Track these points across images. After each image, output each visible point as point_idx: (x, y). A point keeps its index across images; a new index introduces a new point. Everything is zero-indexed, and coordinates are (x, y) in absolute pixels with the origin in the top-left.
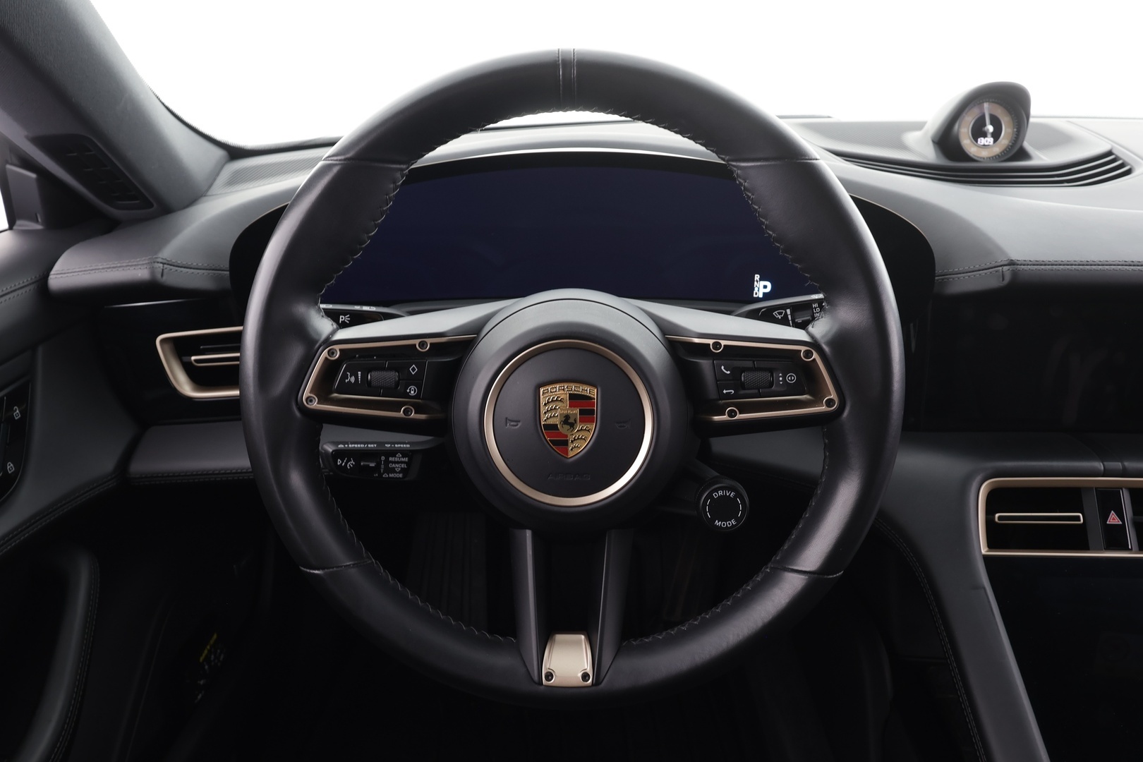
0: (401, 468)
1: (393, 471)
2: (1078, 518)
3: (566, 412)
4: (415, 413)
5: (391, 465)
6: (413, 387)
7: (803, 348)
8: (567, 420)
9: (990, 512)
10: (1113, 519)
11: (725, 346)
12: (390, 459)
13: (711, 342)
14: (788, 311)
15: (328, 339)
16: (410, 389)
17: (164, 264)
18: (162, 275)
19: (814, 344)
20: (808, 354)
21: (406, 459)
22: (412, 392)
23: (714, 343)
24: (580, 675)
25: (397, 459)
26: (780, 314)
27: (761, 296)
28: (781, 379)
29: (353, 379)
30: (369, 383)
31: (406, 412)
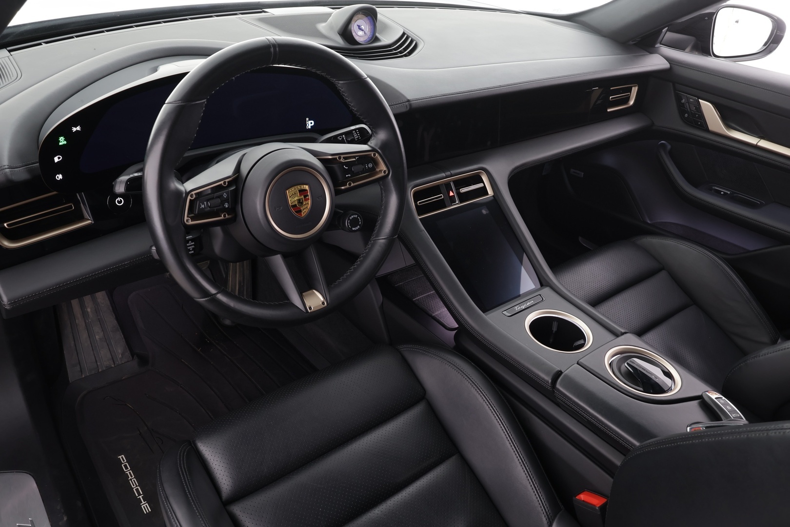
0: (192, 248)
2: (441, 196)
3: (298, 198)
4: (228, 216)
6: (226, 204)
7: (372, 153)
8: (299, 201)
9: (415, 202)
10: (451, 194)
11: (343, 157)
12: (188, 245)
13: (337, 157)
14: (344, 136)
15: (186, 190)
19: (376, 150)
20: (374, 155)
21: (193, 243)
22: (226, 206)
23: (339, 157)
24: (321, 303)
25: (190, 244)
26: (340, 138)
27: (310, 128)
28: (367, 166)
29: (203, 206)
30: (210, 206)
31: (224, 216)
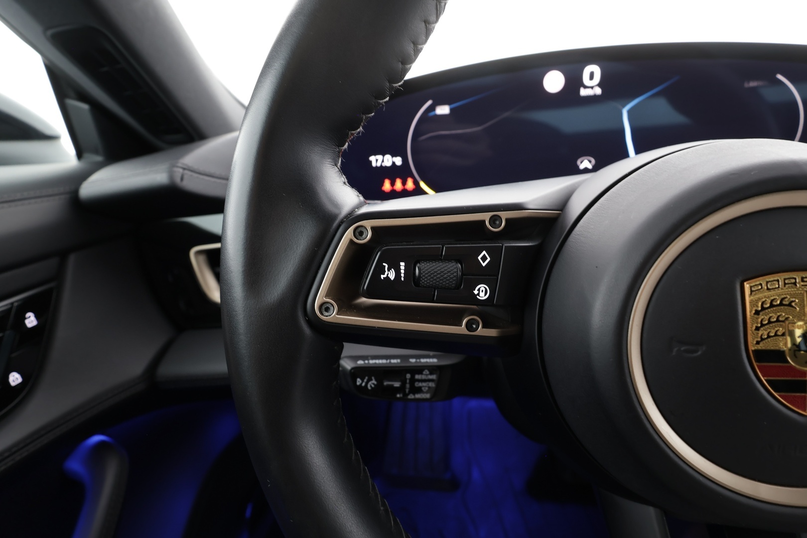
0: (429, 387)
1: (419, 390)
4: (483, 327)
5: (417, 384)
6: (482, 287)
12: (417, 377)
15: (351, 213)
16: (479, 290)
17: (184, 169)
18: (182, 179)
21: (435, 377)
22: (482, 294)
25: (424, 377)
29: (392, 275)
30: (417, 281)
31: (469, 326)
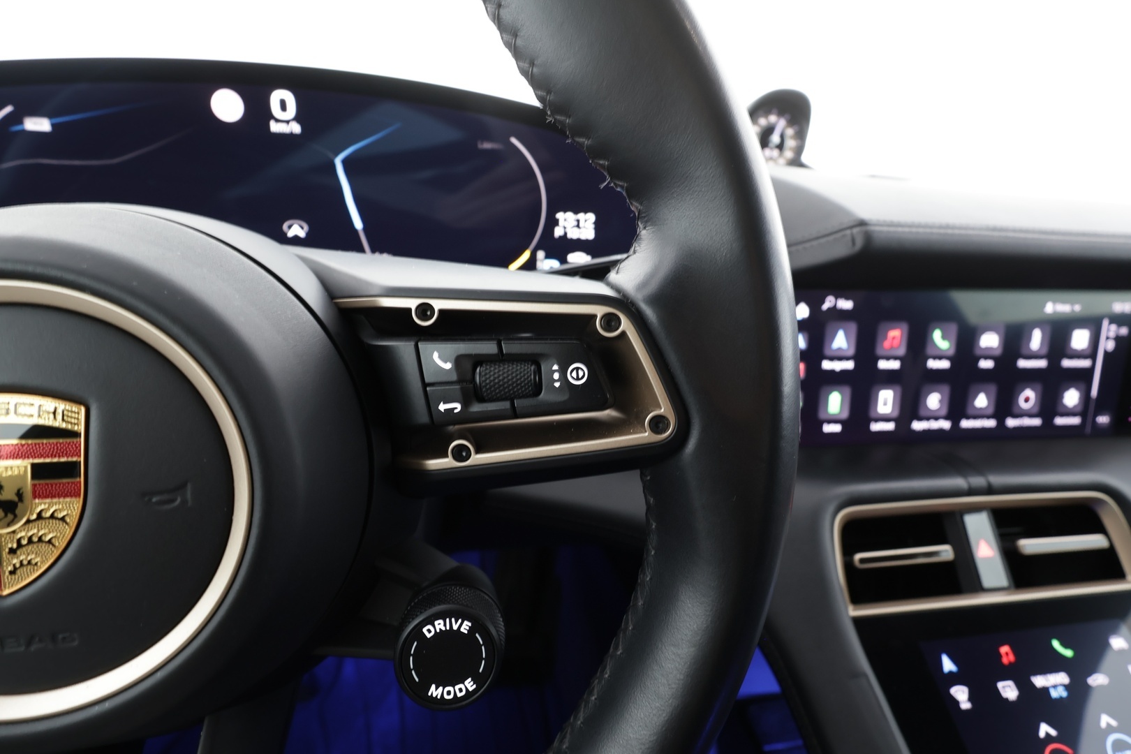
7: (599, 311)
9: (848, 551)
11: (441, 311)
13: (412, 303)
19: (623, 302)
20: (611, 321)
23: (419, 307)
28: (556, 376)
